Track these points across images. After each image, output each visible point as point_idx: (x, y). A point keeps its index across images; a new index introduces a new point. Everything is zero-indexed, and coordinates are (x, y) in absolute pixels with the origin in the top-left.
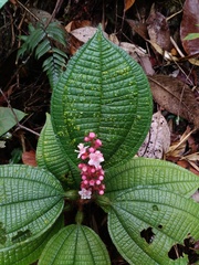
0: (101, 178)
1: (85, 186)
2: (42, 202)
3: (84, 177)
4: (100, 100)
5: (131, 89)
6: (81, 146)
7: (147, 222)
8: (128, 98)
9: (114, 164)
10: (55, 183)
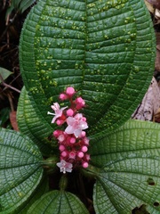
0: (85, 149)
1: (64, 158)
2: (16, 171)
3: (61, 148)
4: (85, 44)
5: (128, 28)
6: (56, 106)
7: (140, 198)
8: (122, 41)
9: (102, 129)
10: (33, 148)
